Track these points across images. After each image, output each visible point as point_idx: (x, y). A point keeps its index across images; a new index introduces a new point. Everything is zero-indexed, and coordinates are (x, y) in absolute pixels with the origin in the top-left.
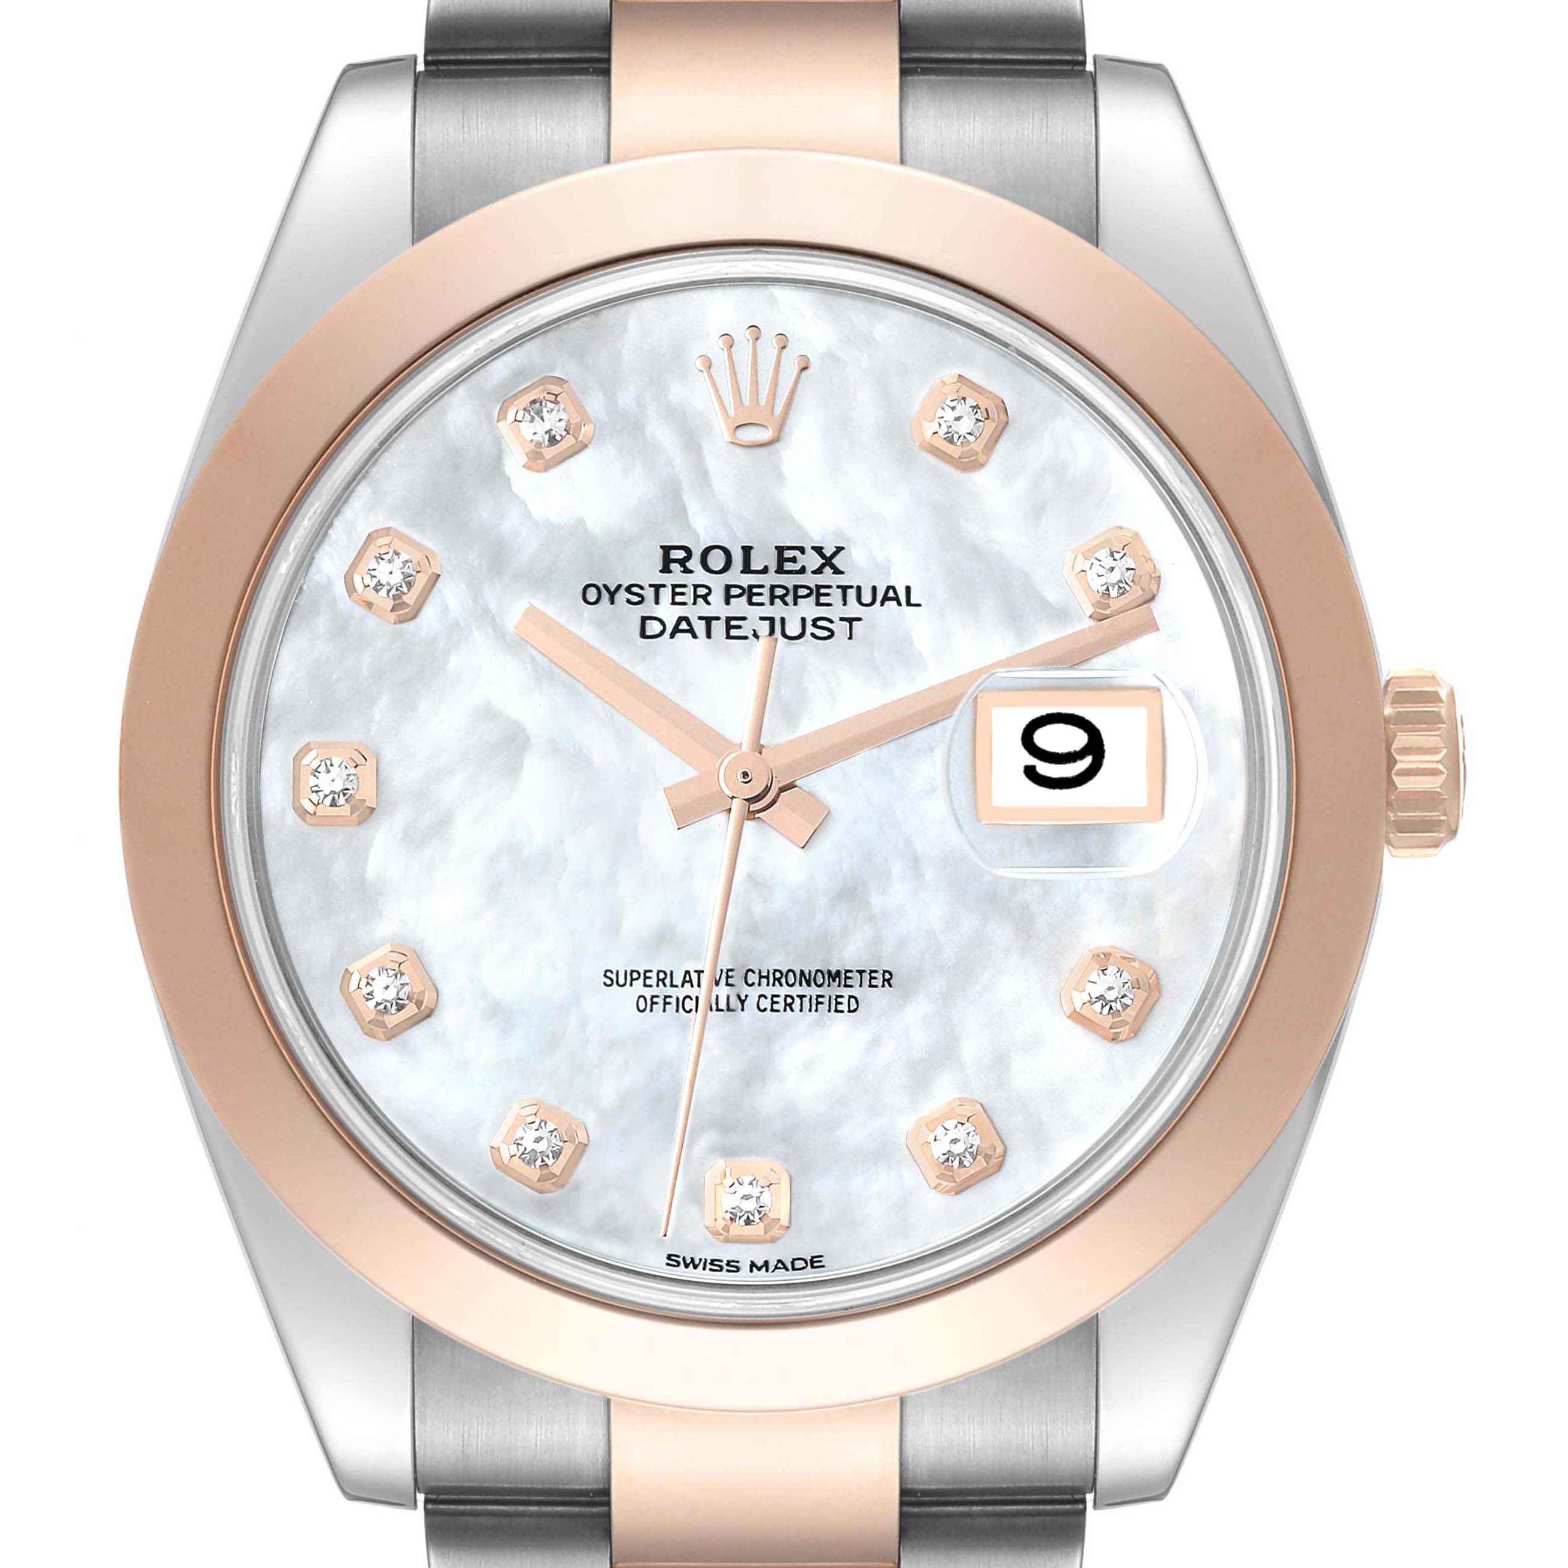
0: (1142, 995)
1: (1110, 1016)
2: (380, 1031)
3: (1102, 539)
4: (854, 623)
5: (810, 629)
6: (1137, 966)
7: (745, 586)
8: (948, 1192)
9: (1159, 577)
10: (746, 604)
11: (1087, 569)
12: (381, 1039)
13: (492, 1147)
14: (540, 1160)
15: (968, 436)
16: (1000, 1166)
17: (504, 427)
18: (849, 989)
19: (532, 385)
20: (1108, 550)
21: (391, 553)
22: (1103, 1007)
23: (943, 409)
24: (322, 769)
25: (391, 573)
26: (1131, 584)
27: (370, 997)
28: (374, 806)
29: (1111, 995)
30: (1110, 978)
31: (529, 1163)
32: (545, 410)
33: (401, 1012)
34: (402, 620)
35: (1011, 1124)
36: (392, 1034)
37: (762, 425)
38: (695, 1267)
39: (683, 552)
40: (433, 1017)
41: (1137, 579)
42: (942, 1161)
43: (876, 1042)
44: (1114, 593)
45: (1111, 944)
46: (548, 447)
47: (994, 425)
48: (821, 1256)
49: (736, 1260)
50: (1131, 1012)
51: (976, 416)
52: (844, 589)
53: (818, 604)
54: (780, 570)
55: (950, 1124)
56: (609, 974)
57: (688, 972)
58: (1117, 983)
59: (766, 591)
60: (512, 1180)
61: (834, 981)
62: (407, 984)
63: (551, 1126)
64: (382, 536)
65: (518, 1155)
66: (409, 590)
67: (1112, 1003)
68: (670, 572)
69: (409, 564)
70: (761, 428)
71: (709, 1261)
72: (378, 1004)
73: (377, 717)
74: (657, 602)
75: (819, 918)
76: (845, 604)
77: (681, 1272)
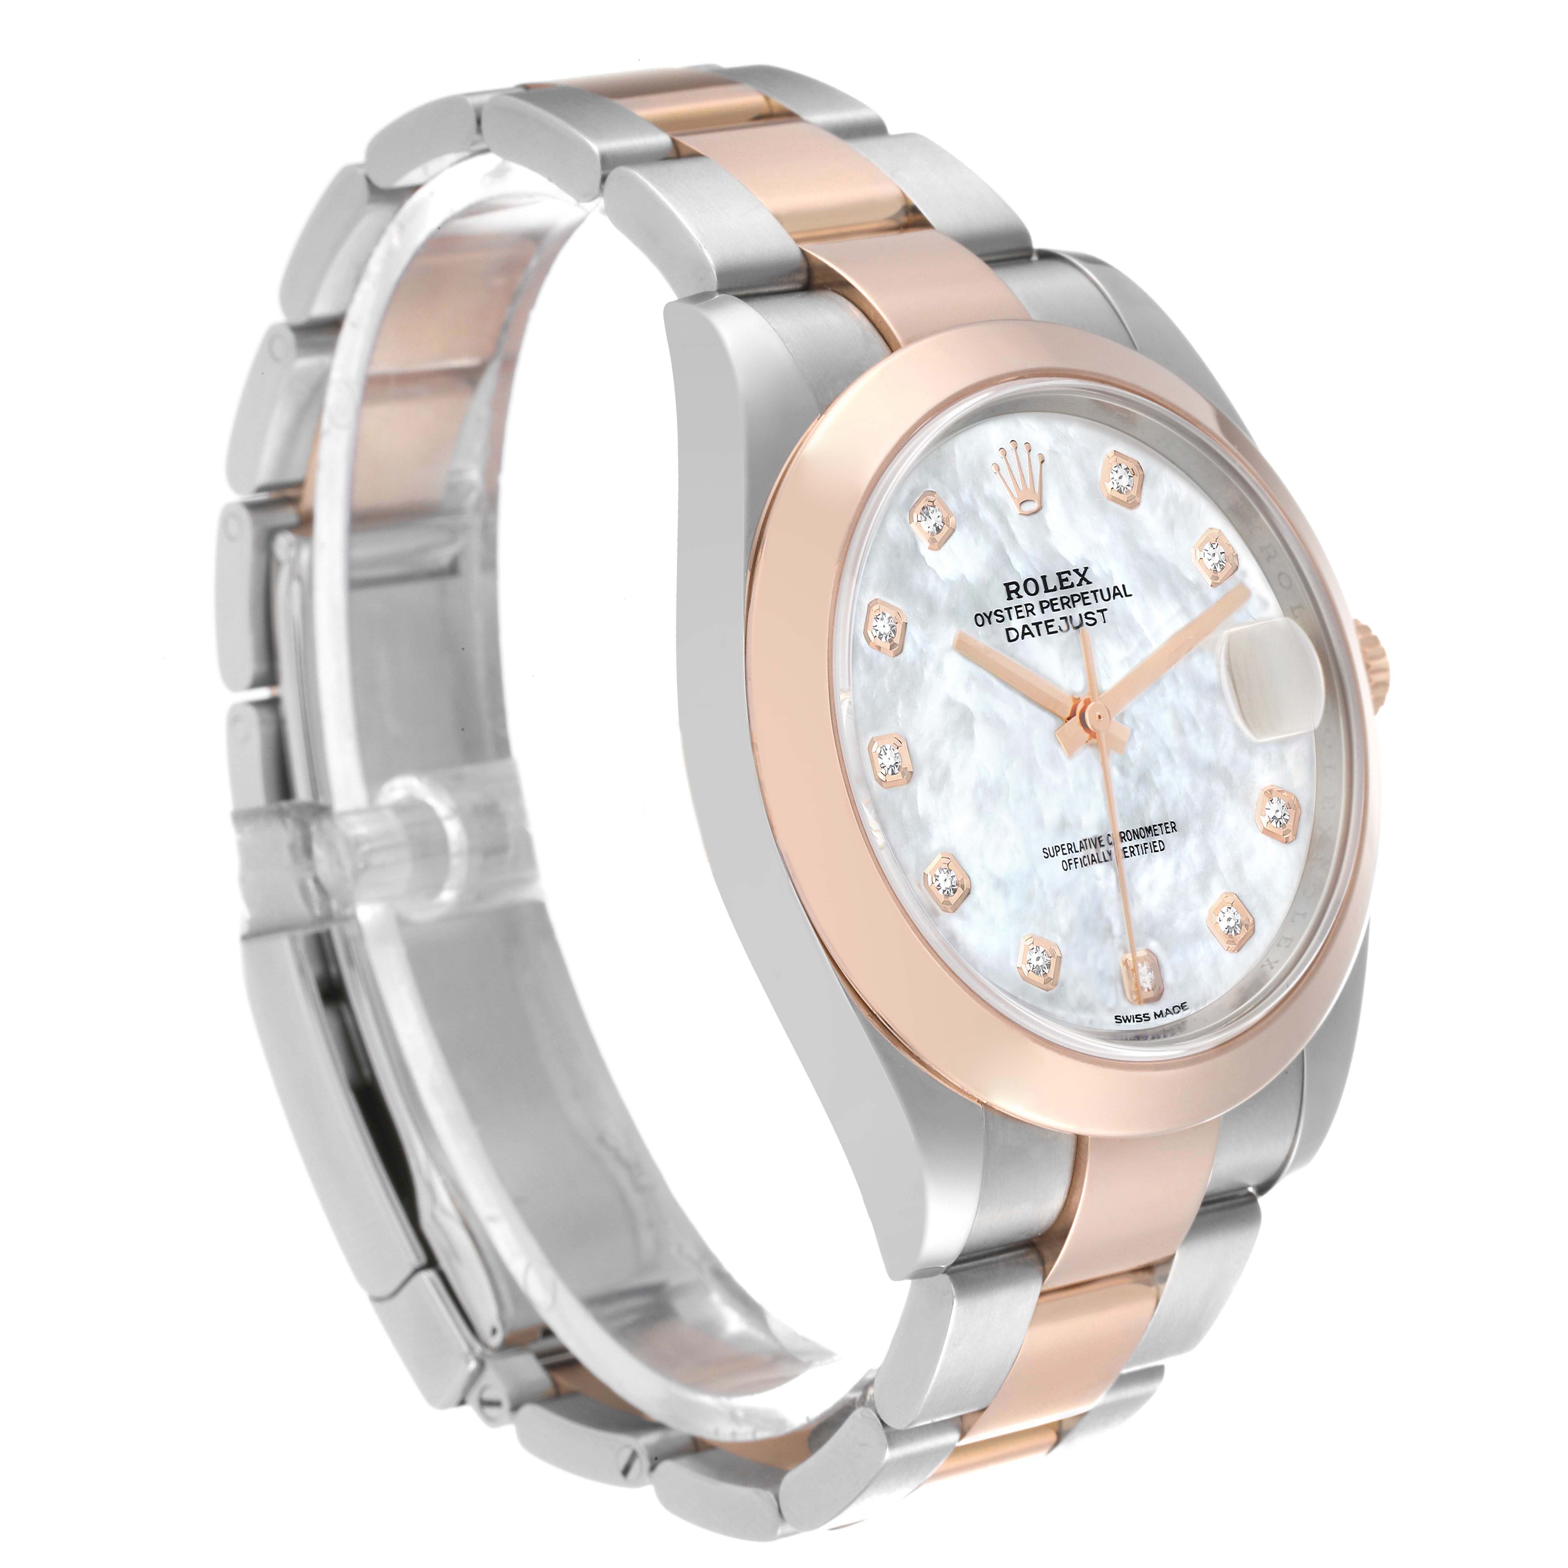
0: (1293, 811)
1: (1281, 828)
2: (949, 907)
3: (1205, 537)
4: (1104, 612)
5: (1085, 621)
6: (1286, 795)
7: (1049, 600)
8: (1234, 951)
9: (1237, 555)
10: (1052, 611)
11: (1203, 557)
12: (951, 913)
13: (1018, 968)
14: (1042, 971)
15: (1128, 487)
16: (1254, 930)
17: (913, 526)
18: (1158, 836)
19: (920, 497)
20: (1209, 543)
21: (881, 614)
22: (1277, 823)
23: (1112, 473)
24: (882, 753)
25: (884, 626)
26: (1225, 562)
27: (939, 887)
28: (912, 771)
29: (1279, 815)
30: (1275, 806)
31: (1037, 974)
32: (930, 512)
33: (956, 894)
34: (896, 654)
35: (1252, 903)
36: (955, 908)
37: (1032, 500)
38: (1129, 1021)
39: (1014, 585)
40: (971, 893)
41: (1227, 558)
42: (1226, 933)
43: (1178, 866)
44: (1218, 569)
45: (1270, 784)
46: (937, 534)
47: (1138, 478)
48: (1185, 1003)
49: (1147, 1013)
50: (1290, 823)
51: (1129, 474)
52: (1094, 592)
53: (1085, 604)
54: (1062, 588)
55: (1224, 909)
56: (1045, 850)
57: (1081, 842)
58: (1280, 808)
59: (1058, 601)
60: (1032, 986)
61: (1149, 833)
62: (954, 876)
63: (1042, 949)
64: (875, 605)
65: (1031, 970)
66: (895, 635)
67: (1281, 820)
68: (1012, 599)
69: (891, 619)
70: (1032, 502)
71: (1135, 1016)
72: (944, 891)
73: (900, 716)
74: (1011, 619)
75: (1133, 796)
76: (1097, 602)
77: (1125, 1026)
